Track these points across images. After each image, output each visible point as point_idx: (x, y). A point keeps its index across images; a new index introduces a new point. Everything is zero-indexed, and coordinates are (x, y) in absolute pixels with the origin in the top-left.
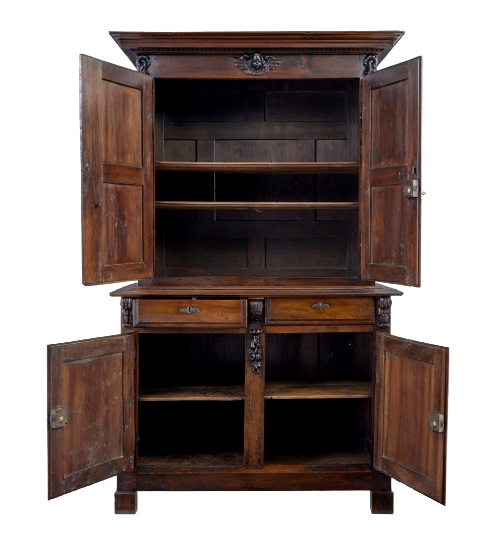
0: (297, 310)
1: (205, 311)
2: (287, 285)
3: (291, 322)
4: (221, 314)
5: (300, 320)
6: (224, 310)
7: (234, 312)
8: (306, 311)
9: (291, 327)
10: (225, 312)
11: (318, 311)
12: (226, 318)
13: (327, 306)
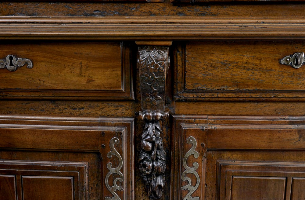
0: (245, 68)
1: (43, 64)
2: (224, 15)
3: (231, 95)
4: (77, 71)
5: (250, 91)
6: (85, 62)
7: (106, 68)
8: (267, 70)
9: (232, 104)
10: (87, 66)
11: (292, 71)
12: (89, 81)
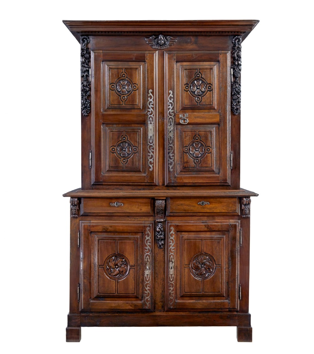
0: (188, 206)
1: (127, 205)
4: (137, 207)
7: (146, 206)
8: (194, 206)
10: (140, 205)
11: (202, 206)
12: (141, 210)
13: (208, 204)
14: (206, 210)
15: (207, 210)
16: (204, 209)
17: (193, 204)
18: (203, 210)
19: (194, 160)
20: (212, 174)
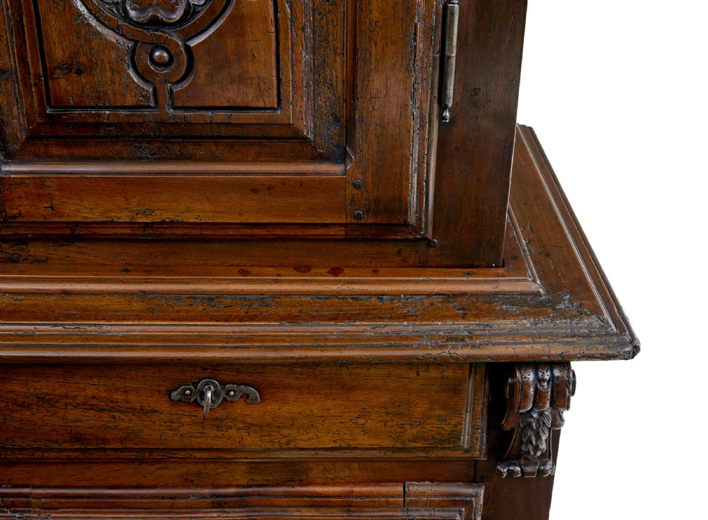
8: (144, 412)
13: (246, 396)
14: (232, 432)
15: (243, 433)
16: (218, 428)
17: (131, 397)
18: (213, 433)
19: (134, 50)
20: (288, 160)
